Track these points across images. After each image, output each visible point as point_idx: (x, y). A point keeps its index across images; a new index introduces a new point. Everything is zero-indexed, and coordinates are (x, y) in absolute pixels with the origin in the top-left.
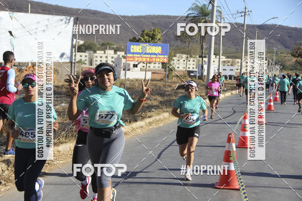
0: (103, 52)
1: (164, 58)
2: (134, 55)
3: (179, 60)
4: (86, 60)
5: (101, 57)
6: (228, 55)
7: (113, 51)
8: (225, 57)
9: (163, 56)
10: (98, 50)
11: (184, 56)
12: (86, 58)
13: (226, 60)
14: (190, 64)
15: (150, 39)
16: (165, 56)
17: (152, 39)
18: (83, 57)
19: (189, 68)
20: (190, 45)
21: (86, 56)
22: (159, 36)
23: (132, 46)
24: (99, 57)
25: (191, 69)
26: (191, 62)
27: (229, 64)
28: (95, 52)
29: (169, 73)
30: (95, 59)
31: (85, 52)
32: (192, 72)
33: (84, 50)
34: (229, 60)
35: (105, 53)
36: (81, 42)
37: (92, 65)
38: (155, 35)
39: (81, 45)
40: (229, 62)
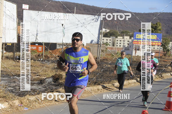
0: (122, 37)
1: (158, 43)
2: (138, 40)
4: (110, 43)
5: (120, 41)
9: (158, 41)
10: (119, 36)
12: (111, 41)
17: (155, 30)
18: (109, 40)
21: (110, 40)
22: (160, 28)
24: (119, 41)
28: (117, 37)
29: (166, 53)
30: (116, 42)
31: (110, 37)
35: (123, 38)
36: (108, 31)
37: (114, 46)
38: (157, 27)
39: (107, 33)
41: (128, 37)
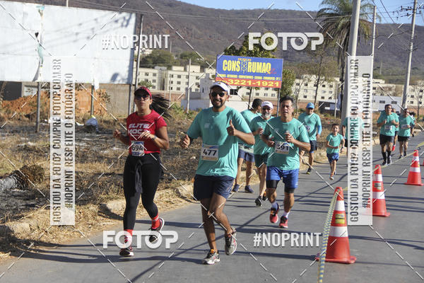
0: (182, 68)
1: (275, 81)
2: (228, 76)
3: (307, 85)
4: (154, 81)
5: (179, 77)
6: (391, 77)
7: (199, 67)
8: (384, 82)
9: (273, 78)
10: (175, 65)
11: (314, 78)
12: (156, 78)
13: (385, 85)
14: (325, 92)
15: (258, 50)
16: (277, 78)
18: (151, 75)
19: (323, 98)
20: (324, 60)
21: (154, 75)
23: (225, 61)
24: (175, 76)
25: (326, 100)
26: (327, 89)
27: (391, 93)
28: (169, 68)
30: (169, 79)
31: (153, 68)
32: (328, 104)
33: (153, 66)
34: (391, 85)
35: (185, 70)
36: (148, 52)
37: (163, 89)
39: (147, 57)
40: (390, 89)
41: (197, 68)
